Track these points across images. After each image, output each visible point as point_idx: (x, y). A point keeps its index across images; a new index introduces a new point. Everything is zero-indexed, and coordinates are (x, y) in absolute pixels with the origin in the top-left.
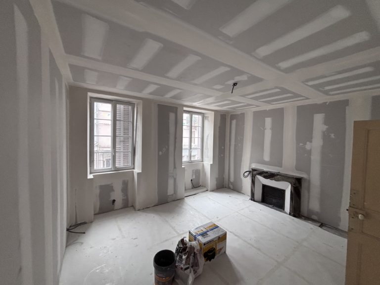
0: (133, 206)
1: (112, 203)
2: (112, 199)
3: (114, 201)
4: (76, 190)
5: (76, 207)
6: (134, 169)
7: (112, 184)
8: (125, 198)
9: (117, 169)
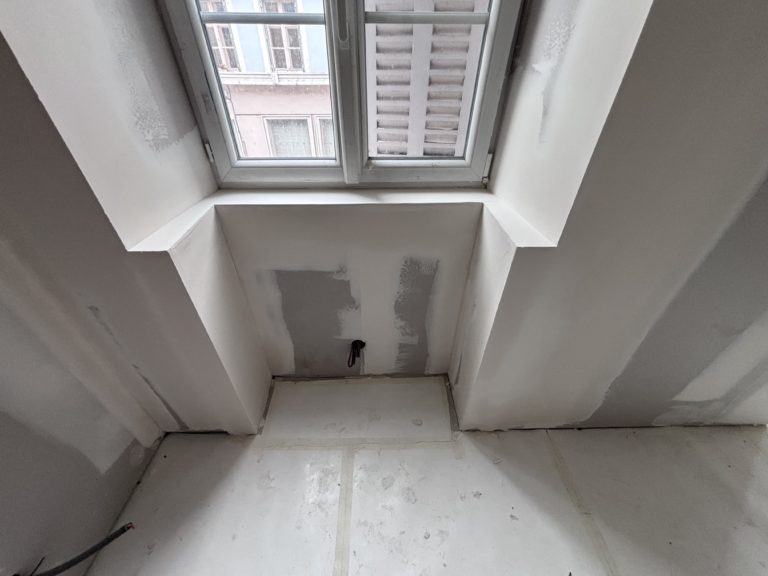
0: (446, 376)
1: (347, 355)
2: (351, 334)
3: (358, 346)
4: (94, 309)
5: (146, 380)
6: (486, 186)
7: (342, 270)
8: (415, 340)
9: (374, 180)
